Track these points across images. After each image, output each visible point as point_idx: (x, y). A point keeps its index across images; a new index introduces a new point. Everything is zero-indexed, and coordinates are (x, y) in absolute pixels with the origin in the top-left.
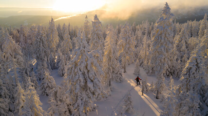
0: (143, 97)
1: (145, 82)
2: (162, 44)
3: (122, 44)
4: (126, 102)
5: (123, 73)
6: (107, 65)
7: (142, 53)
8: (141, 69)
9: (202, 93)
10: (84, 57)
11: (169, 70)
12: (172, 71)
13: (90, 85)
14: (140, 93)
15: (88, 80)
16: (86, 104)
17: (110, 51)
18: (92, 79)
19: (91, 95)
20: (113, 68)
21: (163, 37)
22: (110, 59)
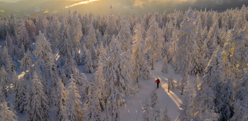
0: (169, 94)
1: (172, 80)
2: (186, 45)
3: (150, 41)
4: (153, 97)
5: (150, 71)
6: (135, 62)
7: (171, 50)
8: (169, 66)
9: (218, 89)
10: (117, 58)
11: (197, 67)
12: (200, 69)
13: (122, 81)
14: (167, 90)
15: (121, 77)
16: (118, 97)
17: (138, 49)
18: (124, 76)
19: (122, 89)
20: (141, 66)
21: (187, 39)
22: (138, 56)
